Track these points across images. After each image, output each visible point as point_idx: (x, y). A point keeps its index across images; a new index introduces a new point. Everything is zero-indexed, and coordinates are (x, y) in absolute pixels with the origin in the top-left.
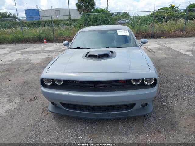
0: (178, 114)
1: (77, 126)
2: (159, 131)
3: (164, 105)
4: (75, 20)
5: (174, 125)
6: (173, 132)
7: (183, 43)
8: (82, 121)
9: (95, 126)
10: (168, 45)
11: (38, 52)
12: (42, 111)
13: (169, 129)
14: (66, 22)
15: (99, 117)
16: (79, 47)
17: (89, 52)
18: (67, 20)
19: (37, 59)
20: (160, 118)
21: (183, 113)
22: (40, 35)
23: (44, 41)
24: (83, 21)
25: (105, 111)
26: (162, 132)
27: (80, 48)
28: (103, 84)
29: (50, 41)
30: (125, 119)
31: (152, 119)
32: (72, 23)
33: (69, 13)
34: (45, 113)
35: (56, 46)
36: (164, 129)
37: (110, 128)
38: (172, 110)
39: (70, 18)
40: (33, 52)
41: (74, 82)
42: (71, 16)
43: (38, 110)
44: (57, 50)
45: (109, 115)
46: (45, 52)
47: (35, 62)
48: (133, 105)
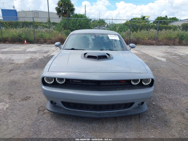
0: (168, 113)
1: (78, 125)
2: (155, 128)
3: (154, 105)
4: (54, 24)
5: (167, 122)
6: (167, 128)
7: (157, 50)
8: (81, 120)
9: (95, 125)
10: (144, 52)
11: (20, 53)
12: (38, 110)
13: (163, 126)
14: (45, 25)
15: (100, 116)
16: (73, 48)
17: (86, 53)
18: (46, 23)
19: (20, 59)
20: (153, 116)
21: (171, 112)
22: (20, 36)
23: (24, 41)
24: (62, 24)
25: (105, 110)
26: (158, 128)
27: (75, 50)
28: (105, 83)
29: (30, 42)
30: (122, 117)
31: (147, 117)
32: (51, 26)
33: (49, 16)
34: (42, 113)
35: (38, 47)
36: (160, 126)
37: (110, 126)
38: (162, 109)
39: (49, 21)
40: (14, 52)
41: (77, 81)
42: (51, 19)
43: (32, 109)
44: (39, 51)
45: (110, 114)
46: (27, 53)
47: (19, 62)
48: (132, 104)
